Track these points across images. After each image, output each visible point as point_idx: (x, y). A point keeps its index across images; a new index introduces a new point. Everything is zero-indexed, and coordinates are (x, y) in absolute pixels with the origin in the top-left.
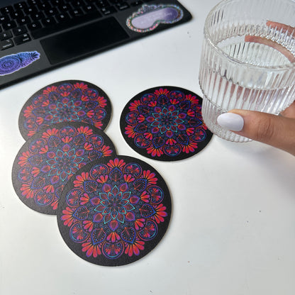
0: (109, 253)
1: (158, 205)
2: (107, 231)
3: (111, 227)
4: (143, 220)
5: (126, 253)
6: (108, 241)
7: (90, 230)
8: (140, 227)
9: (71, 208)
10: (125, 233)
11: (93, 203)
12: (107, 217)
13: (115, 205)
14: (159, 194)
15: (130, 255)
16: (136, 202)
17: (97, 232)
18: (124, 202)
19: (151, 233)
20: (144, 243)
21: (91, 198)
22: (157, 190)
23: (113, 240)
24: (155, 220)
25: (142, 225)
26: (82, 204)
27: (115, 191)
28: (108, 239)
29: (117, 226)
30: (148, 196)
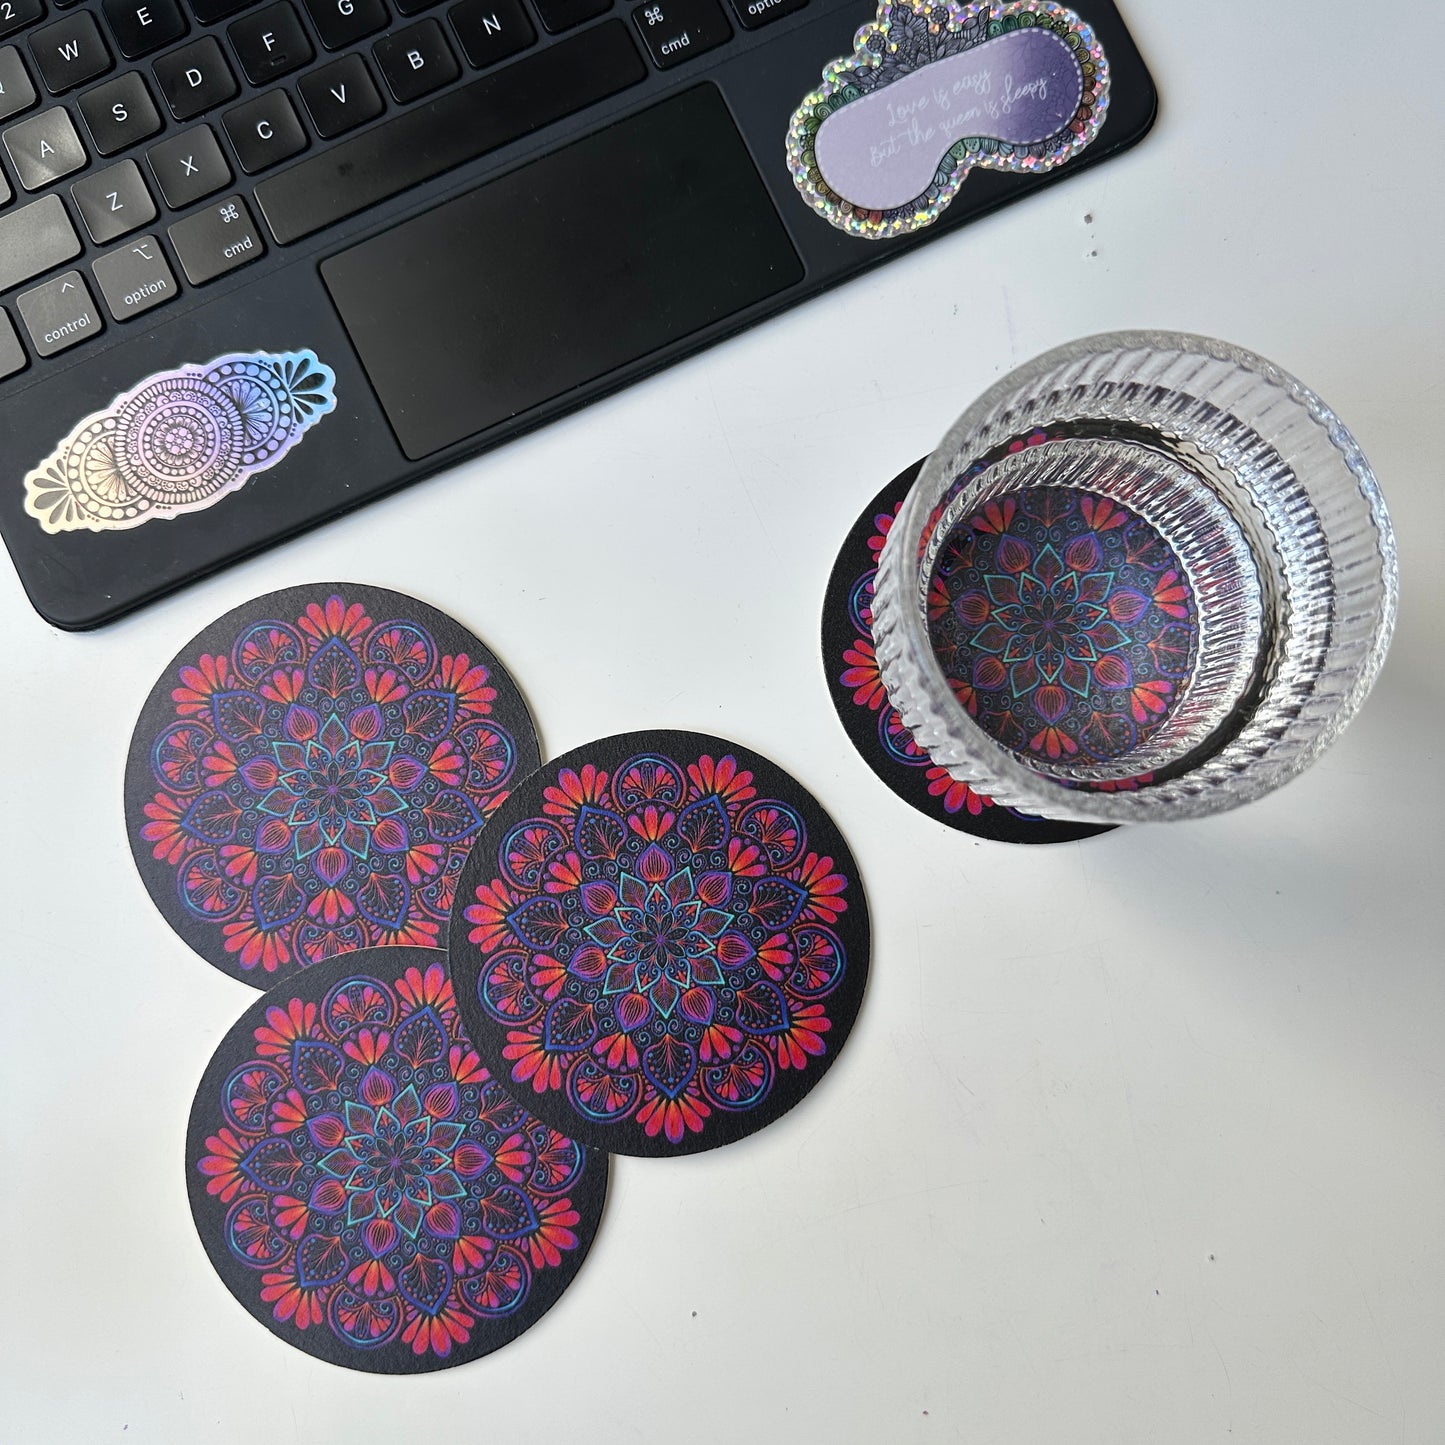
0: (585, 1097)
1: (806, 1005)
2: (605, 1022)
3: (621, 1013)
4: (737, 1036)
5: (639, 1119)
6: (596, 1058)
7: (549, 996)
8: (715, 1054)
9: (510, 890)
10: (659, 1053)
11: (588, 903)
12: (620, 975)
13: (660, 939)
14: (826, 964)
15: (651, 1131)
16: (738, 962)
17: (572, 1011)
18: (695, 944)
19: (746, 1089)
20: (708, 1113)
21: (585, 880)
22: (828, 951)
23: (613, 1062)
24: (775, 1054)
25: (725, 1053)
26: (551, 887)
27: (681, 890)
28: (599, 1049)
29: (641, 1020)
30: (788, 958)
